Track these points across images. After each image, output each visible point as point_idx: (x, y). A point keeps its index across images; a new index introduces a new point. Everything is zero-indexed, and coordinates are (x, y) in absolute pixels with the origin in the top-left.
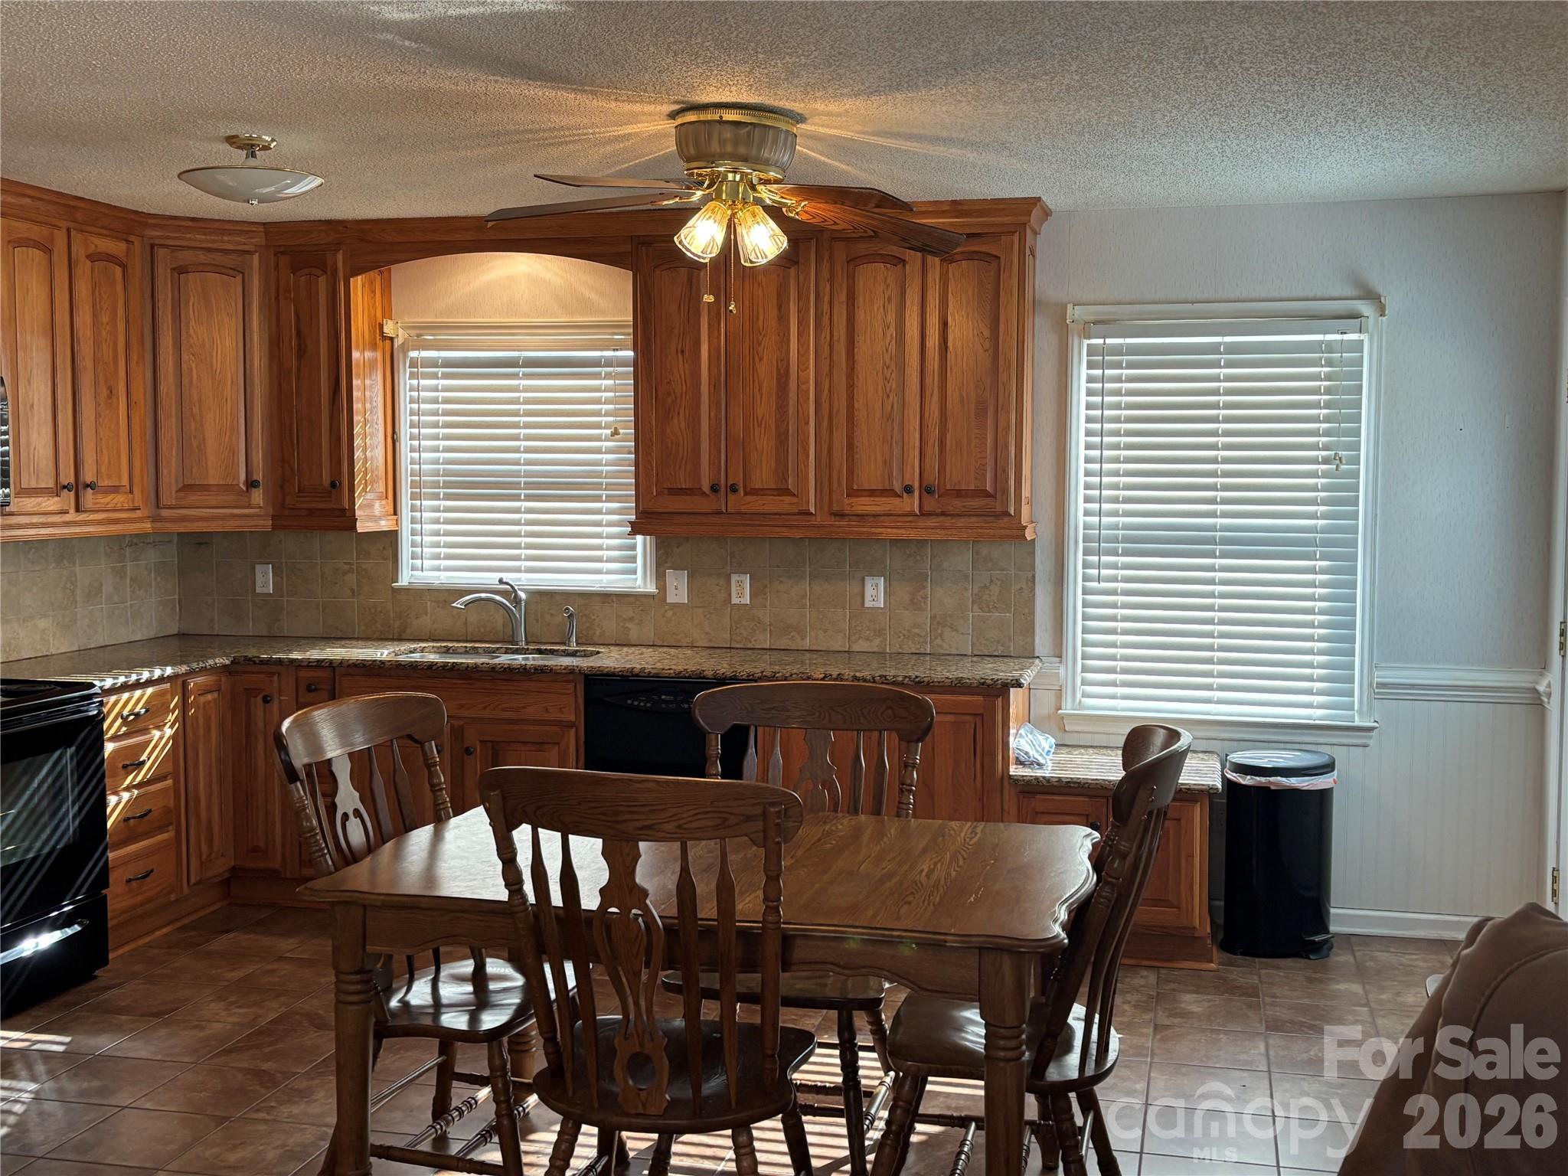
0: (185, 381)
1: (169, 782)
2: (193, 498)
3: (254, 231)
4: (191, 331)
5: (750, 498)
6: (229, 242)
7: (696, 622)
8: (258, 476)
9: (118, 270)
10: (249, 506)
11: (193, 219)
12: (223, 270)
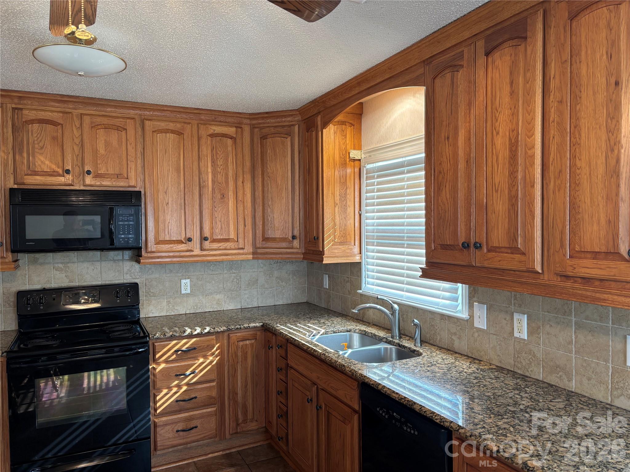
0: (266, 189)
1: (214, 384)
2: (269, 244)
3: (294, 114)
4: (268, 165)
5: (491, 255)
6: (285, 122)
7: (491, 346)
8: (296, 233)
9: (229, 141)
10: (292, 248)
11: (267, 113)
12: (282, 135)
